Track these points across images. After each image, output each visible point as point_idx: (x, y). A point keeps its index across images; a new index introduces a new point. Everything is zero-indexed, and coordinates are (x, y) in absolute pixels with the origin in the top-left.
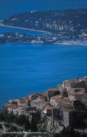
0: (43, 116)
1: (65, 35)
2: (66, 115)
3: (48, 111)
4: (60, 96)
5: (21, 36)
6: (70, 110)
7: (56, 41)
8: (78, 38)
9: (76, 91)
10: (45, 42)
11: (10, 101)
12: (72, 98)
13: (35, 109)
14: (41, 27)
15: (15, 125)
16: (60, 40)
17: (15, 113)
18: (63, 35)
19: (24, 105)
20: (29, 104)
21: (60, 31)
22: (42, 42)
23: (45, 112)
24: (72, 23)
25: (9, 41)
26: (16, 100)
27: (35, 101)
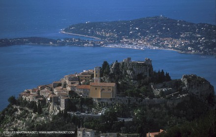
0: (47, 102)
1: (110, 40)
2: (63, 102)
3: (51, 98)
4: (61, 87)
5: (77, 40)
6: (66, 98)
7: (103, 45)
8: (120, 42)
9: (72, 83)
10: (94, 45)
11: (26, 91)
12: (69, 89)
13: (42, 96)
14: (92, 34)
15: (27, 109)
16: (106, 44)
17: (27, 100)
18: (109, 40)
19: (35, 93)
20: (39, 93)
21: (107, 37)
22: (92, 45)
23: (49, 99)
24: (116, 31)
25: (68, 44)
26: (30, 90)
27: (43, 90)
